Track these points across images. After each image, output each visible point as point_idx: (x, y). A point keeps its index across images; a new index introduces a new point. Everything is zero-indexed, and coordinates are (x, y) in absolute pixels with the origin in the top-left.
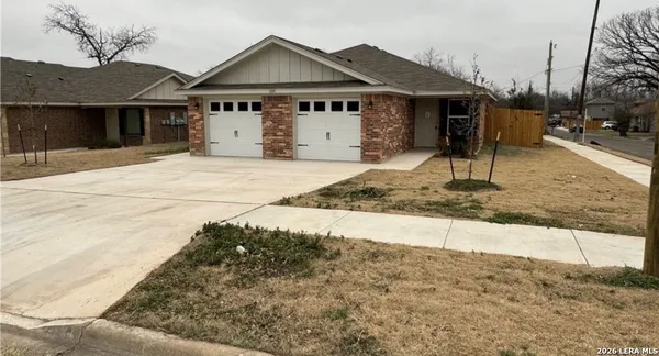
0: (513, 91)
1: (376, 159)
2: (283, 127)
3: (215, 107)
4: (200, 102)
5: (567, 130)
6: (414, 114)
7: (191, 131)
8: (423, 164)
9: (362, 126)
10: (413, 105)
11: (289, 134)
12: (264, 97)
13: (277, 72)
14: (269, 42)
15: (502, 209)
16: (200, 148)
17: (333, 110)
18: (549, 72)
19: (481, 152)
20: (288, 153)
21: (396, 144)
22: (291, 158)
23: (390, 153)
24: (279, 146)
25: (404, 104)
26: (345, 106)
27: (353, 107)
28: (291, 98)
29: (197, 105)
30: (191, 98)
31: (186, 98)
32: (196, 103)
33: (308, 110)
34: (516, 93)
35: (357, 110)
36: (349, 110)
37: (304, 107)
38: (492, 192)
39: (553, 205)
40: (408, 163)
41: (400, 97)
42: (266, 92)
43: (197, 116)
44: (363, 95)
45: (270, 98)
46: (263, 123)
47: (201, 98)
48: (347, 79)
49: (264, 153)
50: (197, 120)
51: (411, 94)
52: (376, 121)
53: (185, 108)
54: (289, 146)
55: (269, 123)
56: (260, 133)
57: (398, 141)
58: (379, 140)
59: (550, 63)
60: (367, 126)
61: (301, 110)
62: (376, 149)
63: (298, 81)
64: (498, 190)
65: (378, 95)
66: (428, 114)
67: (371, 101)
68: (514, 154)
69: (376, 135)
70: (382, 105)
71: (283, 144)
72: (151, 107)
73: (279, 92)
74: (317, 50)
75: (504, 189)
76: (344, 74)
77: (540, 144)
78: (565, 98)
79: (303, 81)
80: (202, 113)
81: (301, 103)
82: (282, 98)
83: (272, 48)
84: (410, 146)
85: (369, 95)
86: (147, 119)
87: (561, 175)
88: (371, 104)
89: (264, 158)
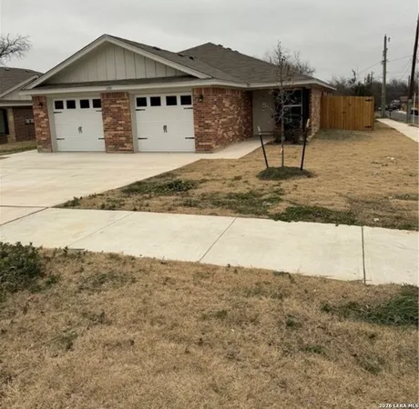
0: (354, 80)
1: (208, 149)
2: (123, 122)
3: (59, 105)
4: (43, 101)
5: (405, 113)
6: (251, 106)
7: (38, 129)
8: (254, 152)
9: (195, 119)
10: (249, 97)
11: (128, 128)
12: (103, 94)
13: (112, 69)
14: (103, 41)
15: (302, 201)
16: (47, 145)
17: (168, 104)
18: (384, 62)
19: (314, 137)
20: (128, 146)
21: (231, 134)
22: (131, 151)
23: (224, 143)
24: (120, 140)
25: (239, 96)
26: (179, 101)
27: (186, 100)
28: (128, 95)
29: (41, 104)
30: (36, 98)
31: (30, 98)
32: (41, 102)
33: (145, 105)
34: (356, 83)
35: (190, 104)
36: (182, 104)
37: (142, 102)
38: (302, 181)
39: (358, 193)
40: (236, 152)
41: (234, 90)
42: (103, 89)
43: (42, 114)
44: (194, 89)
45: (107, 95)
46: (104, 118)
47: (45, 97)
48: (178, 74)
49: (106, 147)
50: (43, 118)
51: (245, 86)
52: (207, 113)
53: (31, 108)
54: (129, 140)
55: (109, 119)
56: (102, 128)
57: (234, 130)
58: (211, 131)
59: (385, 55)
60: (199, 119)
61: (138, 105)
62: (209, 140)
63: (134, 78)
64: (309, 177)
65: (207, 89)
66: (264, 105)
67: (202, 94)
68: (345, 137)
69: (208, 126)
70: (212, 98)
71: (124, 139)
72: (14, 108)
73: (115, 88)
74: (155, 48)
75: (316, 176)
76: (176, 70)
77: (372, 127)
78: (403, 85)
79: (138, 77)
80: (46, 111)
81: (138, 99)
82: (120, 94)
83: (106, 47)
84: (247, 134)
85: (199, 89)
86: (11, 118)
87: (382, 158)
88: (201, 97)
89: (107, 152)
